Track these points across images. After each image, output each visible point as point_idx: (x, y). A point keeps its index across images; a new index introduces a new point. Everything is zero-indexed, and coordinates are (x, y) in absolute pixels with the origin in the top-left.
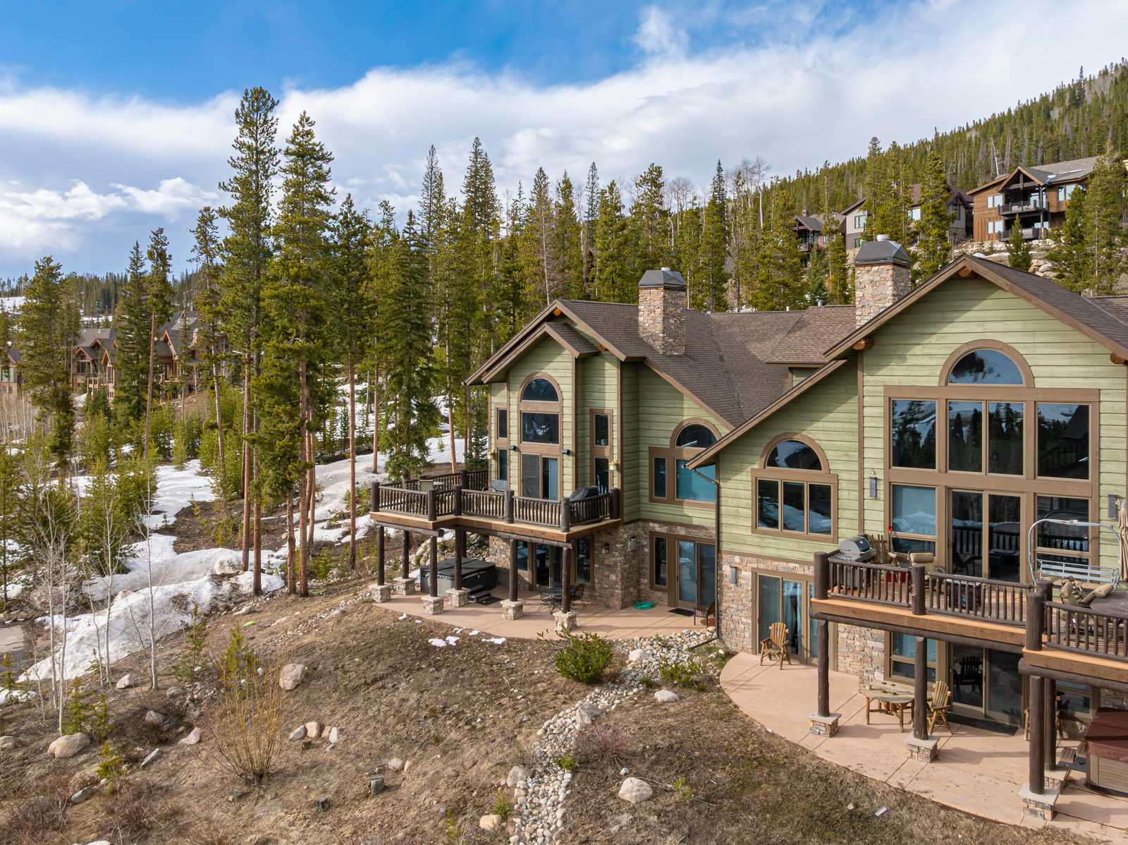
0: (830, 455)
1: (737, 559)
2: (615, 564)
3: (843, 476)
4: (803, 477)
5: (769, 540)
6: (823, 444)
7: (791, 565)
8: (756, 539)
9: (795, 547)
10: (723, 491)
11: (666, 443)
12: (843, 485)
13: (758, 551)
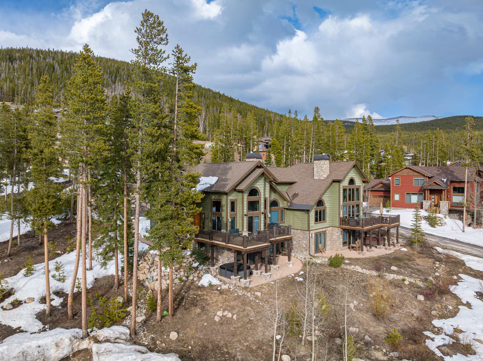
0: (325, 202)
1: (312, 232)
3: (327, 207)
4: (322, 208)
7: (320, 230)
8: (315, 225)
10: (310, 215)
12: (327, 209)
13: (315, 228)
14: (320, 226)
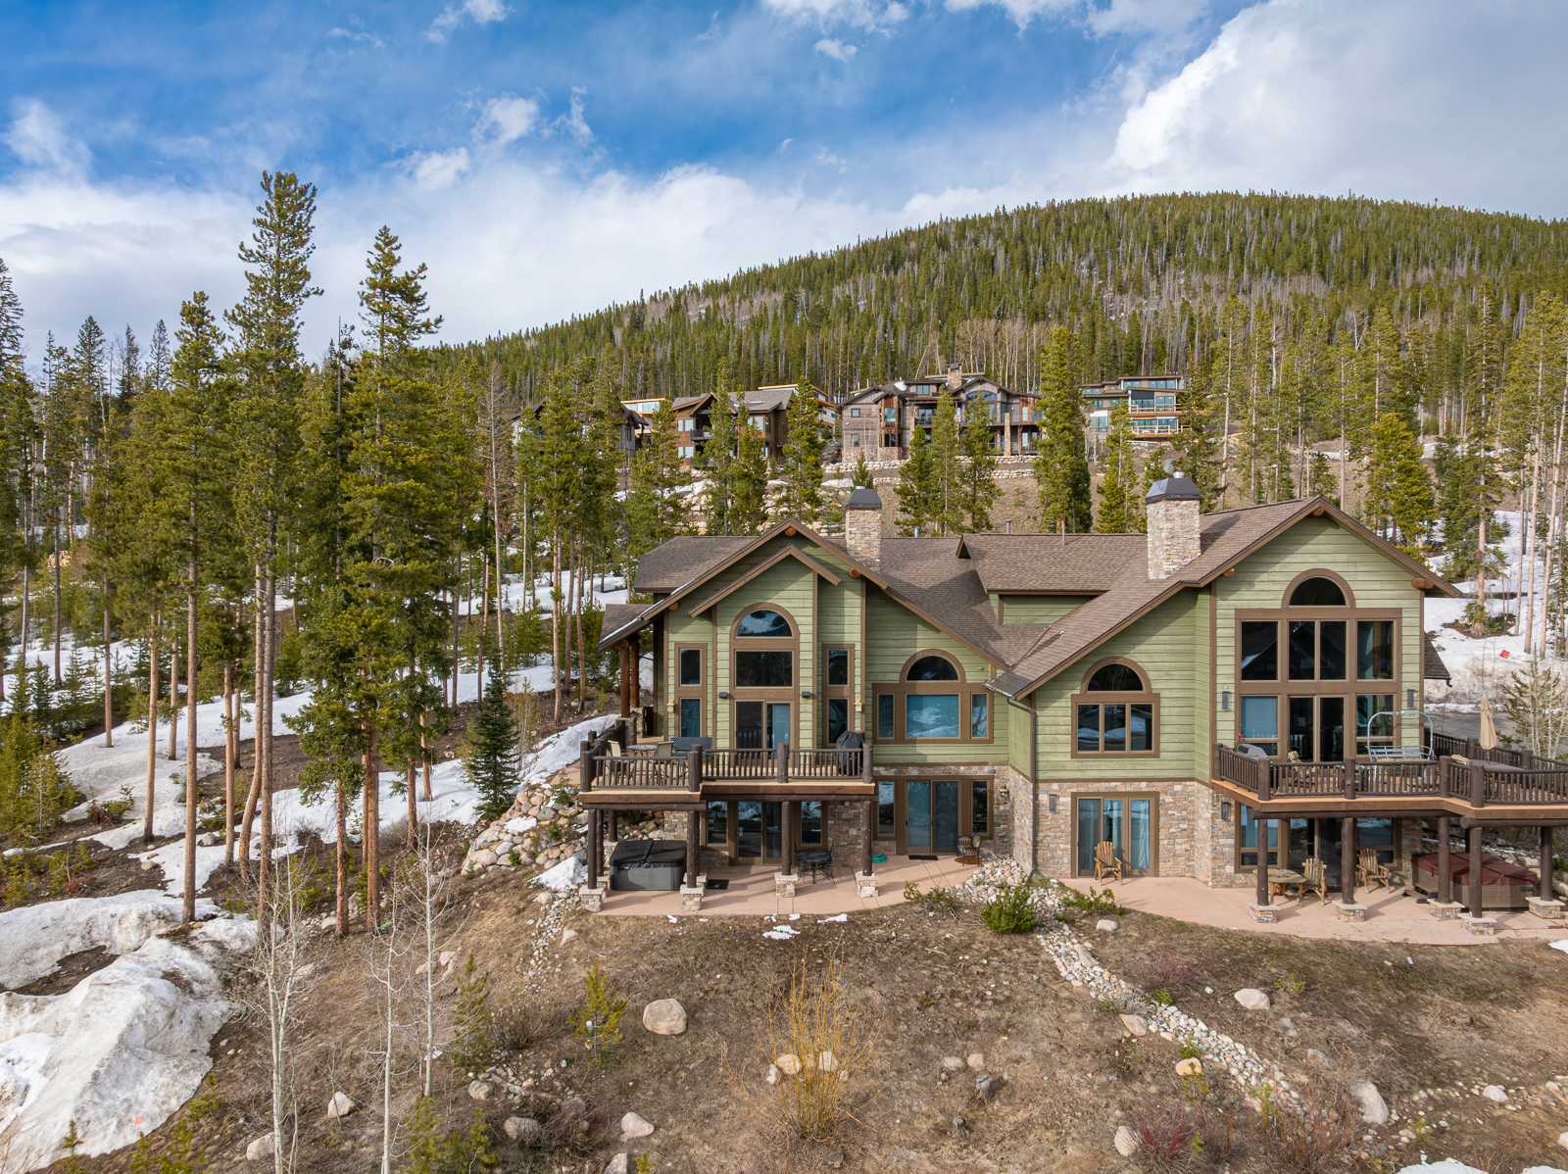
0: (1151, 675)
1: (1055, 786)
2: (857, 816)
3: (1164, 694)
4: (1127, 698)
5: (1090, 763)
6: (1145, 666)
7: (1113, 784)
8: (1076, 764)
9: (1117, 766)
11: (895, 678)
12: (1164, 703)
13: (1078, 775)
14: (1110, 771)
